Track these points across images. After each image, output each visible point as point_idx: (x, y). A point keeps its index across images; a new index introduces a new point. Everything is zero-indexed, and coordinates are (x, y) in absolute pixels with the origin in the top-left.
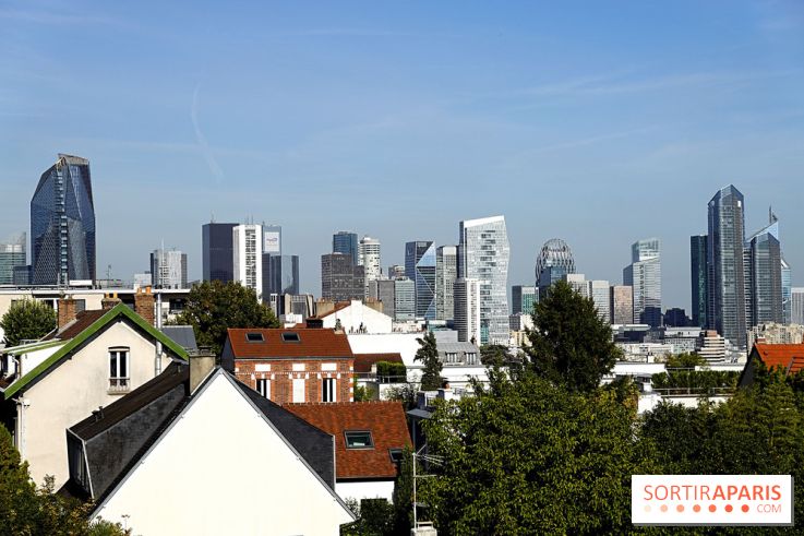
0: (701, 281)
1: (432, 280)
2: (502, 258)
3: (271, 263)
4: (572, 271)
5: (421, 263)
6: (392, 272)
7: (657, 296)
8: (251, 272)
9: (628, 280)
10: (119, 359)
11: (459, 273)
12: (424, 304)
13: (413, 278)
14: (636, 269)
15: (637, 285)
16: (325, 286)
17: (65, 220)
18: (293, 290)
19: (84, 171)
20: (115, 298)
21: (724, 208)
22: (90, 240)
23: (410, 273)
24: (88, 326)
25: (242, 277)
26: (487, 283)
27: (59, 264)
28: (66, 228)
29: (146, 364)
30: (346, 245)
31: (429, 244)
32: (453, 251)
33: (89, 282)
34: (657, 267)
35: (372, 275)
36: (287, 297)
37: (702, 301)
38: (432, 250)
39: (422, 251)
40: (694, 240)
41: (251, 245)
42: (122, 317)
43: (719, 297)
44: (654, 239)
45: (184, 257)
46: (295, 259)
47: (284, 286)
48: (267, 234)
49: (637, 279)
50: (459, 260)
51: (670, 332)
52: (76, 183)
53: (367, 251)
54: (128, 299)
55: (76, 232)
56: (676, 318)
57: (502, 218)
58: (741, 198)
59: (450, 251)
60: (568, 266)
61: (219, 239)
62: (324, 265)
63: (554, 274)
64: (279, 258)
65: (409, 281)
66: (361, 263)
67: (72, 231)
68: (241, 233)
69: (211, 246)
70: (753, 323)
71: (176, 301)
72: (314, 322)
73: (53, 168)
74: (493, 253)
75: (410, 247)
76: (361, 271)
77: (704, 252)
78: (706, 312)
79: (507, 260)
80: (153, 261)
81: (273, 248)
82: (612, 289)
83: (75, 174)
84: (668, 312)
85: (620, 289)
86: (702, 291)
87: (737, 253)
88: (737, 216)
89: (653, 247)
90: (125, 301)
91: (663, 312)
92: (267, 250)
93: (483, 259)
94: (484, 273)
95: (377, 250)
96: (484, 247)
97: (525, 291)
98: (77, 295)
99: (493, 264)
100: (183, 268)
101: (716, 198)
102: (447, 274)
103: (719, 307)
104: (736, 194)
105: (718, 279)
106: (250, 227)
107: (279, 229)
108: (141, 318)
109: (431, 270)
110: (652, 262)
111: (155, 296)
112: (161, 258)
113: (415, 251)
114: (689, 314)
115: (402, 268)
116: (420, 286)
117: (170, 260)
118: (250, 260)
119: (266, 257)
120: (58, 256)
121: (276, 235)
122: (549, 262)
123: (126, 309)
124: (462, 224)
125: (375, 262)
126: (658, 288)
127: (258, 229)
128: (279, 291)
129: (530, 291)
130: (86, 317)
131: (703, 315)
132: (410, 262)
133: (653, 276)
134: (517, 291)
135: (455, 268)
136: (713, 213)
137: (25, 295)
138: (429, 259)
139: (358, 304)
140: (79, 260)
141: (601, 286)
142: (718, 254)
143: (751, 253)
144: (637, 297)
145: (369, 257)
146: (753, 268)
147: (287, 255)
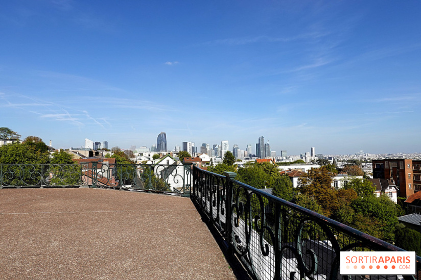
0: (258, 150)
2: (228, 147)
3: (193, 148)
6: (211, 149)
7: (251, 152)
8: (190, 149)
9: (247, 150)
10: (168, 161)
11: (221, 149)
12: (216, 154)
14: (248, 148)
16: (201, 151)
17: (162, 142)
18: (196, 152)
19: (165, 134)
22: (166, 144)
23: (214, 149)
24: (164, 157)
25: (188, 151)
27: (161, 148)
29: (171, 162)
30: (204, 145)
31: (217, 145)
33: (165, 151)
35: (208, 150)
40: (257, 144)
41: (190, 145)
43: (260, 153)
45: (180, 147)
46: (197, 147)
50: (221, 147)
51: (253, 158)
52: (164, 136)
54: (169, 153)
55: (164, 143)
56: (254, 156)
57: (227, 141)
59: (220, 146)
60: (238, 148)
61: (185, 144)
62: (201, 148)
68: (188, 144)
70: (265, 156)
71: (177, 154)
72: (198, 157)
73: (160, 134)
76: (206, 149)
77: (258, 146)
78: (258, 155)
80: (175, 147)
81: (193, 146)
85: (245, 151)
86: (258, 152)
87: (263, 146)
88: (263, 140)
89: (250, 145)
91: (252, 155)
93: (225, 147)
96: (225, 145)
98: (163, 153)
100: (180, 149)
101: (260, 138)
102: (219, 149)
104: (263, 137)
105: (260, 150)
107: (194, 143)
108: (171, 156)
109: (217, 149)
110: (250, 147)
112: (177, 147)
113: (215, 146)
114: (256, 155)
116: (215, 151)
118: (190, 147)
122: (235, 148)
123: (169, 155)
124: (222, 142)
127: (191, 143)
128: (194, 152)
130: (164, 156)
132: (214, 148)
133: (250, 149)
136: (259, 140)
137: (156, 153)
138: (217, 147)
139: (204, 154)
140: (164, 148)
141: (243, 151)
142: (260, 146)
143: (265, 146)
144: (248, 153)
145: (208, 147)
146: (265, 148)
147: (195, 147)
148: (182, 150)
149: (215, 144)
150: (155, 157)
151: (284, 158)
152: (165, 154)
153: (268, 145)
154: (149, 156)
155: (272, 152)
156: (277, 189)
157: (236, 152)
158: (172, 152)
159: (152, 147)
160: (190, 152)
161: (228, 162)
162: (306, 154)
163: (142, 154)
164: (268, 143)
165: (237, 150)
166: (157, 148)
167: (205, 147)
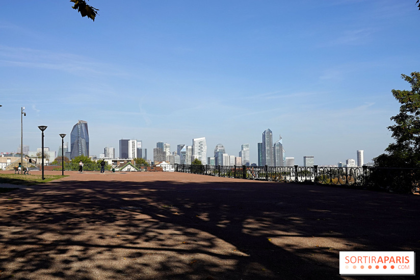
0: (261, 156)
1: (185, 155)
3: (139, 151)
4: (224, 153)
5: (182, 151)
6: (174, 153)
8: (133, 153)
9: (240, 155)
11: (193, 154)
14: (243, 152)
15: (243, 157)
16: (154, 157)
17: (80, 139)
18: (145, 158)
19: (86, 125)
21: (267, 135)
22: (87, 144)
23: (178, 154)
25: (131, 156)
26: (200, 156)
27: (79, 151)
28: (81, 141)
30: (160, 145)
32: (191, 147)
34: (248, 152)
35: (168, 154)
37: (261, 161)
38: (185, 147)
39: (182, 147)
40: (259, 144)
41: (133, 146)
43: (265, 160)
44: (247, 144)
45: (114, 149)
46: (146, 150)
47: (143, 157)
48: (138, 143)
49: (243, 155)
50: (193, 150)
52: (84, 128)
53: (166, 147)
55: (83, 141)
56: (254, 166)
57: (204, 138)
58: (271, 132)
59: (190, 147)
60: (223, 151)
61: (124, 144)
62: (154, 151)
63: (219, 153)
64: (141, 149)
65: (178, 156)
66: (164, 151)
68: (130, 142)
69: (122, 146)
73: (77, 124)
74: (202, 148)
75: (179, 146)
76: (165, 153)
77: (261, 147)
79: (206, 150)
80: (105, 150)
81: (140, 147)
82: (236, 158)
83: (83, 126)
84: (252, 164)
85: (238, 158)
86: (261, 158)
87: (270, 147)
88: (270, 137)
89: (247, 146)
91: (250, 164)
92: (138, 147)
93: (199, 149)
94: (199, 153)
95: (169, 147)
96: (199, 146)
97: (211, 159)
99: (202, 151)
100: (114, 153)
101: (265, 132)
102: (189, 154)
103: (265, 162)
104: (270, 131)
105: (265, 155)
107: (141, 141)
109: (185, 153)
110: (247, 150)
112: (107, 149)
113: (180, 147)
114: (257, 165)
115: (176, 152)
116: (181, 157)
117: (110, 150)
118: (133, 150)
119: (138, 149)
120: (79, 149)
121: (141, 143)
122: (218, 150)
124: (193, 140)
125: (169, 150)
126: (249, 158)
127: (136, 141)
129: (213, 158)
131: (261, 165)
132: (179, 150)
133: (247, 154)
134: (209, 158)
135: (191, 152)
136: (264, 136)
138: (184, 149)
140: (84, 151)
141: (233, 157)
142: (265, 148)
143: (274, 148)
144: (243, 160)
145: (167, 149)
146: (275, 152)
147: (143, 148)
149: (182, 144)
153: (280, 145)
157: (219, 158)
160: (134, 157)
162: (347, 162)
164: (281, 141)
165: (222, 155)
166: (69, 151)
167: (162, 149)
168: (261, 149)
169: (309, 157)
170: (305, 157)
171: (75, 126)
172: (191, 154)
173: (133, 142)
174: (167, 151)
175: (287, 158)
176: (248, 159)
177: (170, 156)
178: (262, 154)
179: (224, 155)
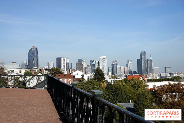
0: (139, 67)
1: (94, 67)
3: (68, 64)
4: (118, 65)
5: (93, 64)
6: (88, 65)
7: (132, 69)
8: (64, 66)
9: (127, 66)
11: (99, 65)
12: (93, 71)
13: (91, 66)
14: (128, 64)
16: (77, 68)
17: (33, 57)
18: (71, 68)
19: (37, 49)
20: (39, 70)
21: (143, 54)
22: (37, 60)
23: (91, 65)
26: (103, 67)
28: (34, 58)
30: (80, 61)
31: (94, 61)
33: (37, 68)
34: (132, 64)
35: (84, 66)
36: (70, 70)
37: (139, 70)
38: (94, 62)
39: (93, 62)
40: (138, 60)
41: (64, 61)
42: (40, 72)
43: (142, 69)
44: (131, 60)
45: (53, 63)
46: (72, 63)
47: (70, 68)
48: (67, 59)
49: (128, 66)
50: (99, 63)
52: (35, 51)
53: (83, 62)
54: (41, 70)
56: (135, 73)
57: (106, 56)
58: (145, 53)
59: (97, 62)
60: (117, 64)
61: (59, 60)
62: (76, 64)
63: (115, 65)
65: (90, 67)
66: (82, 64)
67: (34, 59)
68: (62, 59)
69: (58, 61)
70: (148, 73)
71: (49, 70)
73: (31, 49)
74: (104, 62)
76: (83, 65)
77: (139, 61)
79: (107, 63)
80: (48, 64)
81: (68, 62)
82: (124, 68)
83: (35, 50)
84: (134, 72)
85: (125, 68)
86: (139, 68)
87: (145, 62)
88: (145, 55)
89: (131, 61)
90: (40, 71)
91: (133, 72)
92: (67, 62)
94: (103, 65)
96: (103, 61)
97: (110, 68)
98: (34, 70)
99: (104, 64)
100: (53, 65)
101: (141, 53)
103: (142, 71)
104: (144, 52)
105: (142, 66)
106: (64, 58)
107: (69, 58)
108: (42, 73)
109: (94, 65)
110: (131, 63)
111: (44, 70)
113: (91, 62)
114: (137, 72)
115: (89, 65)
116: (92, 68)
117: (51, 64)
118: (64, 63)
119: (67, 63)
120: (32, 63)
121: (69, 59)
122: (114, 64)
124: (99, 57)
125: (85, 64)
127: (65, 58)
128: (69, 69)
129: (111, 68)
130: (35, 72)
131: (139, 72)
132: (91, 64)
133: (131, 66)
134: (108, 68)
135: (98, 65)
136: (141, 55)
137: (27, 70)
138: (94, 63)
139: (78, 71)
140: (36, 63)
141: (122, 67)
142: (142, 62)
143: (147, 62)
144: (128, 69)
145: (84, 63)
146: (147, 64)
147: (70, 63)
148: (55, 67)
149: (92, 60)
150: (27, 74)
151: (168, 75)
152: (37, 71)
153: (151, 60)
154: (20, 72)
155: (155, 68)
156: (137, 102)
157: (115, 68)
158: (44, 69)
159: (23, 63)
160: (64, 68)
161: (98, 79)
163: (13, 71)
164: (151, 58)
165: (116, 66)
166: (27, 64)
167: (81, 63)
168: (139, 63)
169: (167, 67)
170: (165, 67)
171: (30, 50)
172: (98, 66)
173: (64, 59)
174: (84, 64)
175: (154, 68)
176: (131, 69)
177: (85, 67)
178: (140, 65)
179: (117, 66)
